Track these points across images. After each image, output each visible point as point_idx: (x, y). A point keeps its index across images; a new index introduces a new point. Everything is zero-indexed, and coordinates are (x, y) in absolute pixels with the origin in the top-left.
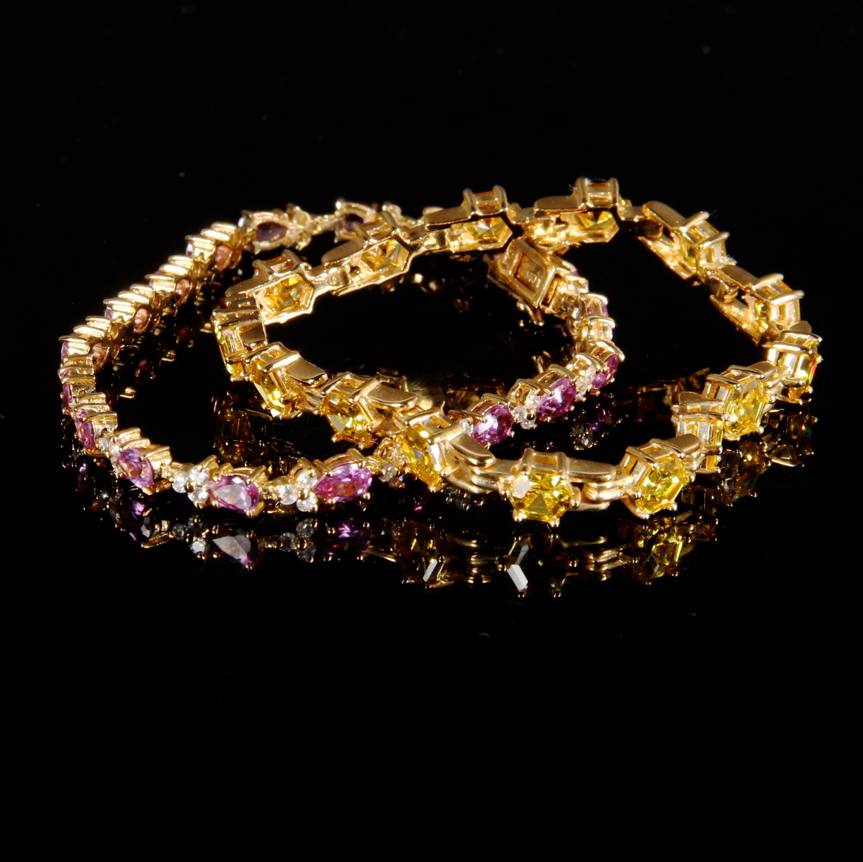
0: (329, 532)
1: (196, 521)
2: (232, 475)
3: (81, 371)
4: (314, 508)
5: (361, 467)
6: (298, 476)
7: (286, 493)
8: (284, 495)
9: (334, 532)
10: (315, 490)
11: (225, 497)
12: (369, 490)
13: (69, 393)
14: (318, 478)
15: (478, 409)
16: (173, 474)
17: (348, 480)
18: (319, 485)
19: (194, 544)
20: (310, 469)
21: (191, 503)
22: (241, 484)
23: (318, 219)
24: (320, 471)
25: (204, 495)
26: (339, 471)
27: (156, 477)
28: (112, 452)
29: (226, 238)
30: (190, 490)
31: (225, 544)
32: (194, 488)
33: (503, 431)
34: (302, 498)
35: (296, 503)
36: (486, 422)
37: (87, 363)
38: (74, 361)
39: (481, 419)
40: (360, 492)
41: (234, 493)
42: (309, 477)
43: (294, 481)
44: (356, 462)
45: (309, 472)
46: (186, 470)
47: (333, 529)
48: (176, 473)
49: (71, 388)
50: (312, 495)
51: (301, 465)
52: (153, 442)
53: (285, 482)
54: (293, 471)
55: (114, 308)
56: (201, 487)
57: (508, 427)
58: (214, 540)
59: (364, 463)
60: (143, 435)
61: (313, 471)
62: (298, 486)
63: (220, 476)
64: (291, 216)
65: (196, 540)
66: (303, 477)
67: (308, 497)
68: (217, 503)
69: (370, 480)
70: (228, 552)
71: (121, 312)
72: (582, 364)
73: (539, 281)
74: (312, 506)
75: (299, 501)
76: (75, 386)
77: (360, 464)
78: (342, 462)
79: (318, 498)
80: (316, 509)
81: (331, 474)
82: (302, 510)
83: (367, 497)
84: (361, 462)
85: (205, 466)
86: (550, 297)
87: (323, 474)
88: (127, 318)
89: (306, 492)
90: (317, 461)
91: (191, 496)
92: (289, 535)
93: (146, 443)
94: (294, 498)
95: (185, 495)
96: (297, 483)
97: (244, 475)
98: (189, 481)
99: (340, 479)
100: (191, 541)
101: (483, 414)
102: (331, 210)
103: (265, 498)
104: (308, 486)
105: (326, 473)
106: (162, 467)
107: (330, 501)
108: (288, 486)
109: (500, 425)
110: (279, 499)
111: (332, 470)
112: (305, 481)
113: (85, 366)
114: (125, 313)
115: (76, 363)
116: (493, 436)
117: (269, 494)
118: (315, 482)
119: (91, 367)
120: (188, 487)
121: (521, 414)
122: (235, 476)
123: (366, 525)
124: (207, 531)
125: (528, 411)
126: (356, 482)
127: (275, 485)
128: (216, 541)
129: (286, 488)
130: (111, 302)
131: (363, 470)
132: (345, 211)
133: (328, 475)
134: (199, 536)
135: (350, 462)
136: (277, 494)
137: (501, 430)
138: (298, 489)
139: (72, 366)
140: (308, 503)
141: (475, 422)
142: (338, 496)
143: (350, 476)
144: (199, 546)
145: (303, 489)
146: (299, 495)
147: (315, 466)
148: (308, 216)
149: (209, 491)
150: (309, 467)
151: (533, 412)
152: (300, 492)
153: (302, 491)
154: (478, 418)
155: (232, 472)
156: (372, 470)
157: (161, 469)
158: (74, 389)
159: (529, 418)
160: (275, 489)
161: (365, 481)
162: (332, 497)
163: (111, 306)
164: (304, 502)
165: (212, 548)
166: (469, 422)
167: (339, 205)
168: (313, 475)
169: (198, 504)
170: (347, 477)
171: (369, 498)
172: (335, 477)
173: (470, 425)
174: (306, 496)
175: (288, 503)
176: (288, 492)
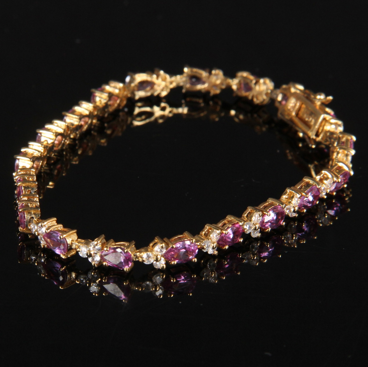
0: (172, 281)
1: (93, 274)
2: (115, 247)
3: (29, 178)
4: (163, 267)
5: (192, 243)
6: (154, 247)
7: (147, 257)
8: (146, 258)
9: (175, 281)
10: (164, 256)
11: (112, 260)
12: (196, 257)
13: (21, 191)
14: (166, 249)
15: (265, 207)
16: (80, 246)
17: (184, 250)
18: (166, 253)
19: (91, 287)
20: (162, 243)
21: (90, 263)
22: (121, 252)
23: (173, 78)
24: (167, 245)
25: (98, 258)
26: (178, 245)
27: (69, 248)
28: (40, 232)
29: (117, 91)
30: (90, 255)
31: (111, 287)
32: (93, 255)
33: (278, 221)
34: (157, 260)
35: (153, 263)
36: (270, 215)
37: (31, 173)
38: (24, 172)
39: (267, 213)
40: (191, 257)
41: (117, 258)
42: (161, 248)
43: (152, 251)
44: (189, 240)
45: (161, 245)
46: (87, 244)
47: (174, 279)
48: (81, 246)
49: (23, 189)
50: (163, 259)
51: (156, 241)
52: (64, 227)
53: (147, 251)
54: (151, 245)
55: (42, 135)
56: (96, 254)
57: (282, 219)
58: (104, 286)
59: (194, 240)
60: (58, 222)
61: (163, 245)
62: (154, 253)
63: (108, 247)
64: (158, 76)
65: (93, 285)
66: (157, 248)
67: (160, 259)
68: (106, 263)
69: (197, 251)
70: (112, 292)
71: (47, 138)
72: (325, 176)
73: (313, 121)
74: (162, 265)
75: (155, 262)
76: (25, 188)
77: (191, 241)
78: (181, 240)
79: (166, 261)
80: (165, 267)
81: (174, 246)
82: (157, 267)
83: (195, 261)
84: (192, 240)
85: (99, 242)
86: (320, 131)
87: (169, 246)
88: (50, 141)
89: (159, 257)
90: (165, 239)
91: (90, 259)
92: (148, 283)
93: (60, 227)
94: (152, 261)
95: (87, 259)
96: (154, 251)
97: (123, 247)
98: (89, 251)
99: (179, 250)
100: (90, 286)
101: (268, 210)
102: (181, 72)
103: (134, 260)
104: (160, 254)
105: (171, 246)
106: (73, 242)
107: (173, 263)
108: (148, 253)
109: (277, 218)
110: (143, 261)
111: (175, 244)
112: (159, 250)
113: (30, 175)
114: (49, 138)
115: (25, 173)
116: (272, 223)
117: (137, 257)
118: (164, 251)
119: (34, 176)
120: (89, 254)
121: (289, 209)
122: (117, 248)
123: (194, 276)
124: (100, 279)
125: (294, 207)
126: (188, 251)
127: (140, 252)
128: (106, 286)
129: (147, 254)
130: (41, 131)
131: (193, 244)
132: (190, 73)
133: (173, 247)
134: (95, 282)
135: (186, 240)
136: (142, 258)
137: (277, 220)
138: (155, 255)
139: (22, 174)
140: (160, 263)
141: (263, 215)
142: (177, 259)
143: (185, 248)
144: (94, 288)
145: (157, 255)
146: (155, 259)
147: (164, 241)
148: (168, 76)
149: (102, 257)
150: (161, 242)
151: (296, 208)
152: (155, 257)
153: (157, 256)
154: (265, 213)
155: (115, 245)
156: (198, 245)
157: (72, 243)
158: (24, 189)
159: (294, 211)
160: (141, 255)
161: (194, 251)
162: (174, 260)
163: (41, 133)
164: (158, 263)
165: (102, 289)
166: (259, 215)
167: (186, 70)
168: (164, 247)
169: (94, 264)
170: (183, 248)
171: (196, 261)
172: (176, 248)
173: (260, 216)
174: (159, 259)
175: (149, 263)
176: (149, 257)
